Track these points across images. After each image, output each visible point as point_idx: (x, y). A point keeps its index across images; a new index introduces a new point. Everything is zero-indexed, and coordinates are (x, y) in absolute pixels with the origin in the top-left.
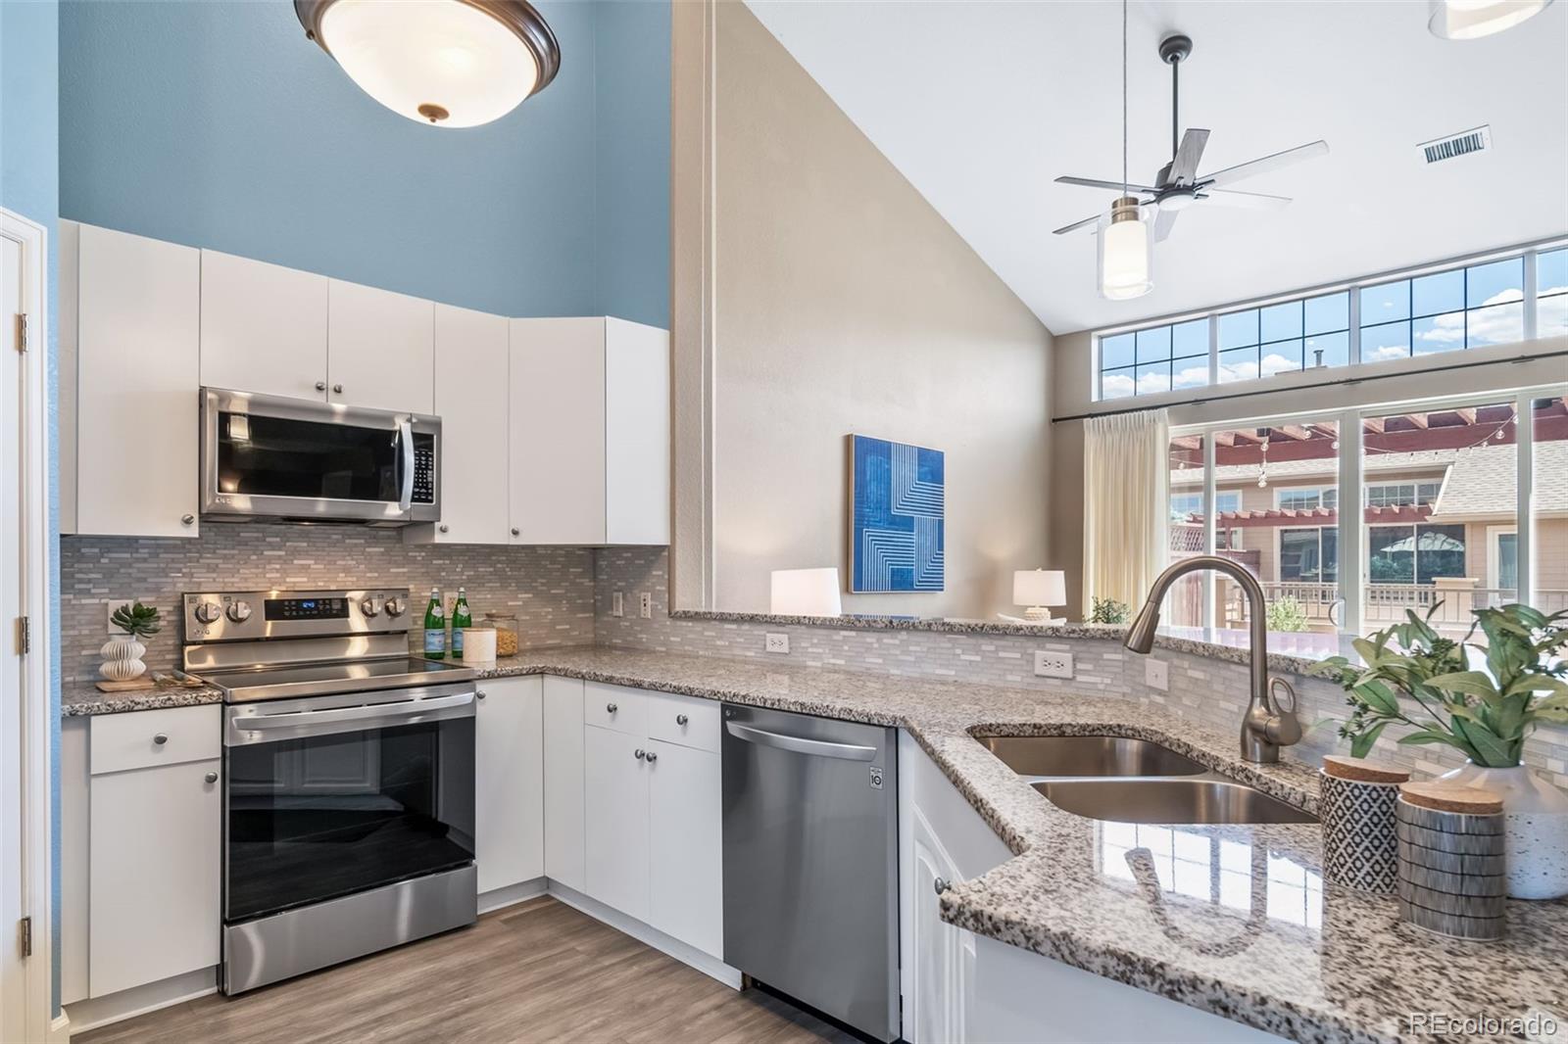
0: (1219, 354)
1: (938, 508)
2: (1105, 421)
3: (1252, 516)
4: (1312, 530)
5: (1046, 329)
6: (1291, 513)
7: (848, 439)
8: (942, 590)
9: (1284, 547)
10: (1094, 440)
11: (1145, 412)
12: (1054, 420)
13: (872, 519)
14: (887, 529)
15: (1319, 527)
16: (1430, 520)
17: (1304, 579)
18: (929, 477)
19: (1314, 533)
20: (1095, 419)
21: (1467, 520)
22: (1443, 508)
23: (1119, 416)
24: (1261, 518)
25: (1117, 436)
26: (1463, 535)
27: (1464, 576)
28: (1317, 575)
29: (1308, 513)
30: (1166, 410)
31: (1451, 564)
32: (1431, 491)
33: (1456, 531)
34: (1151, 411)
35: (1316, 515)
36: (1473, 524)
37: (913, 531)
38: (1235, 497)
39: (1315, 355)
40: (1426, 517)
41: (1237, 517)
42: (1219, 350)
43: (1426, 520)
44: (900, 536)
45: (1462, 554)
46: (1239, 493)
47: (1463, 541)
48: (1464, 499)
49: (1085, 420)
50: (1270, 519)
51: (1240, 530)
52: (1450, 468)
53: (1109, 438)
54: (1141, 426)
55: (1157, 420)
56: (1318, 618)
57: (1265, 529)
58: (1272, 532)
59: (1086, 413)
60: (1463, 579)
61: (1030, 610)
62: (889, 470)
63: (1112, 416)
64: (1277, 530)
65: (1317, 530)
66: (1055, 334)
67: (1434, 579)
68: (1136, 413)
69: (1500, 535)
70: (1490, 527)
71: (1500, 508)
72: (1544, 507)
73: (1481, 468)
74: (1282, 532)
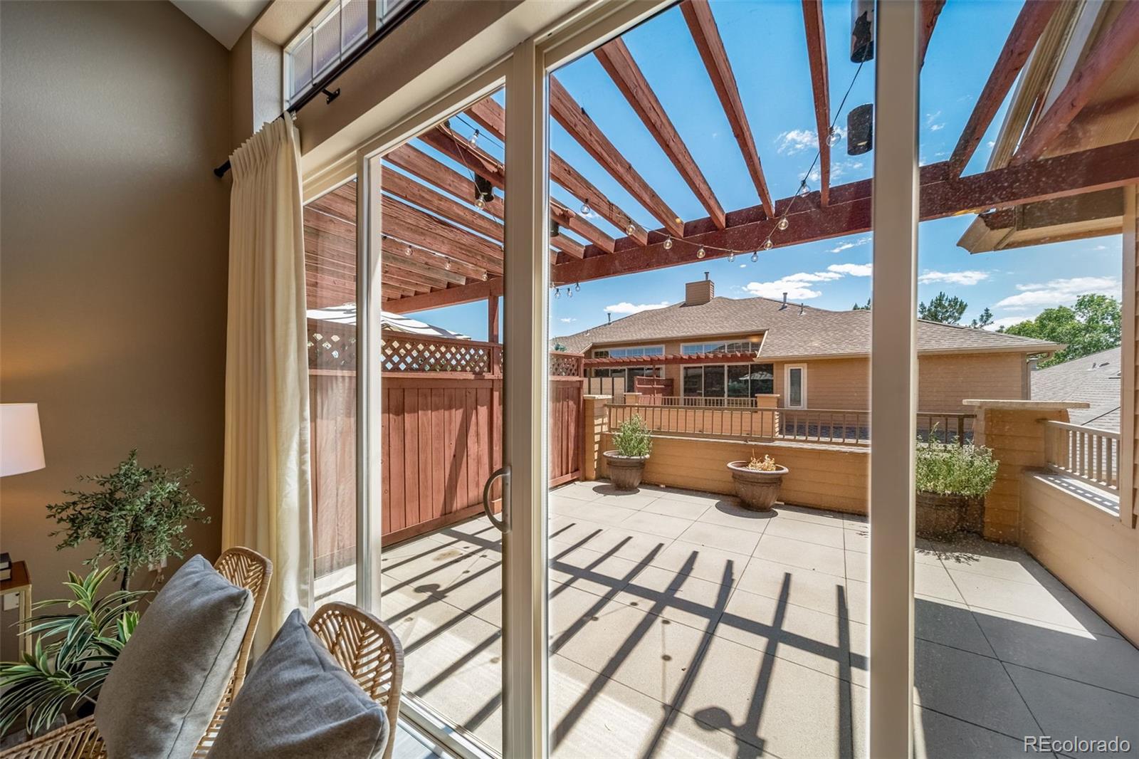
9: (686, 377)
11: (268, 126)
12: (218, 172)
15: (702, 365)
16: (756, 361)
17: (696, 395)
21: (774, 360)
22: (762, 355)
23: (249, 143)
24: (670, 359)
26: (772, 369)
27: (773, 393)
28: (701, 392)
31: (767, 387)
32: (756, 346)
33: (768, 367)
34: (276, 122)
36: (777, 362)
38: (661, 349)
39: (705, 275)
40: (754, 359)
41: (661, 359)
43: (753, 361)
45: (772, 380)
46: (663, 346)
47: (772, 373)
48: (773, 349)
49: (230, 160)
50: (678, 360)
51: (663, 366)
52: (767, 332)
57: (675, 366)
58: (679, 368)
60: (771, 395)
63: (243, 145)
64: (682, 366)
65: (701, 367)
67: (756, 395)
69: (791, 370)
70: (786, 365)
71: (791, 354)
72: (813, 353)
73: (782, 332)
74: (685, 368)
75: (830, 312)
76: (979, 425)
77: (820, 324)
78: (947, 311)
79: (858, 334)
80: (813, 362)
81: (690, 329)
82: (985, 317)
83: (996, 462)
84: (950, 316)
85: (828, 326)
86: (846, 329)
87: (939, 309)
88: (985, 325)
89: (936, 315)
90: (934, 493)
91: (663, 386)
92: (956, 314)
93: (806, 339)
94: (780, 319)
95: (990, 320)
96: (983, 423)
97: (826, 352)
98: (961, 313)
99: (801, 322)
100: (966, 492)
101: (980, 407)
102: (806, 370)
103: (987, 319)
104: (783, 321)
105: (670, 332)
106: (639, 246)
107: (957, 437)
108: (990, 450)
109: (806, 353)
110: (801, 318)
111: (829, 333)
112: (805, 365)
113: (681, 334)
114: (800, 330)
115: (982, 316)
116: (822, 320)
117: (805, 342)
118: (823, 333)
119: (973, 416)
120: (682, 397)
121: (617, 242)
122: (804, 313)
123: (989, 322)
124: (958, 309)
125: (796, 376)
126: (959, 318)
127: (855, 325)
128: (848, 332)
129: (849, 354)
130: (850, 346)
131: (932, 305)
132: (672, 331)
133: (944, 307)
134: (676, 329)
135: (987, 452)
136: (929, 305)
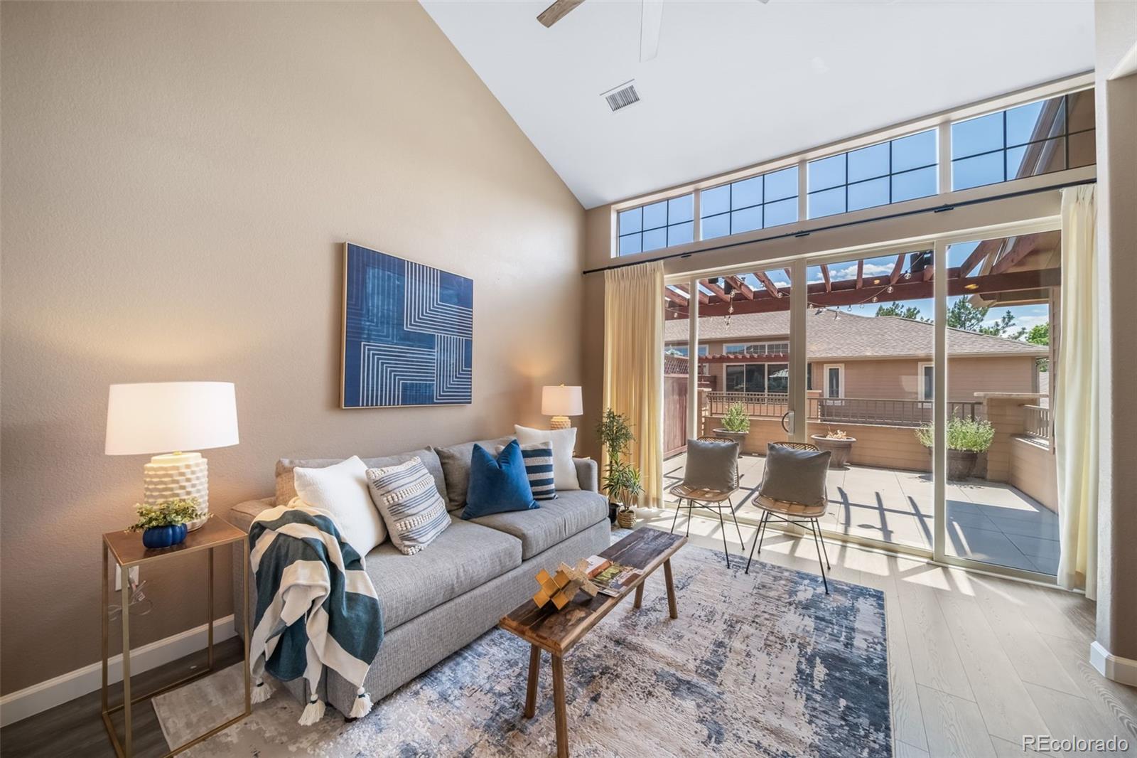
0: (701, 221)
1: (465, 328)
2: (619, 271)
3: (714, 358)
4: (740, 366)
5: (582, 207)
6: (732, 357)
7: (340, 247)
8: (470, 403)
9: (728, 374)
10: (612, 286)
11: (647, 263)
12: (585, 273)
13: (374, 333)
14: (396, 344)
15: (744, 364)
17: (737, 390)
18: (456, 300)
19: (741, 367)
20: (613, 270)
21: (813, 361)
23: (629, 267)
24: (717, 358)
25: (628, 283)
28: (743, 388)
29: (740, 357)
30: (662, 262)
34: (652, 263)
35: (744, 357)
36: (816, 363)
37: (434, 349)
38: (705, 349)
41: (706, 358)
42: (701, 217)
44: (416, 353)
46: (708, 346)
49: (605, 271)
50: (722, 359)
51: (707, 365)
53: (622, 284)
54: (644, 274)
55: (656, 270)
56: (754, 415)
57: (719, 364)
58: (722, 366)
59: (606, 266)
60: (812, 391)
61: (555, 419)
62: (401, 288)
63: (624, 268)
64: (725, 365)
65: (743, 366)
66: (586, 208)
68: (642, 265)
69: (830, 369)
70: (825, 365)
71: (830, 355)
72: (850, 355)
73: (819, 335)
74: (727, 366)
75: (863, 318)
76: (984, 409)
77: (854, 329)
78: (970, 313)
79: (889, 338)
80: (850, 363)
81: (732, 331)
82: (1006, 319)
83: (993, 430)
84: (973, 318)
85: (861, 330)
86: (878, 333)
87: (962, 310)
88: (1007, 326)
89: (960, 316)
90: (955, 449)
91: (708, 383)
92: (979, 316)
93: (842, 342)
94: (816, 323)
95: (1012, 322)
96: (986, 408)
97: (862, 354)
98: (983, 315)
99: (837, 327)
100: (975, 449)
101: (984, 397)
102: (843, 370)
103: (1009, 321)
104: (820, 325)
105: (713, 334)
106: (772, 297)
107: (970, 416)
108: (989, 423)
109: (844, 355)
110: (836, 323)
111: (863, 337)
112: (843, 365)
113: (723, 336)
114: (836, 333)
115: (1004, 318)
116: (855, 324)
117: (841, 345)
118: (857, 337)
119: (980, 403)
120: (724, 392)
121: (755, 292)
122: (838, 318)
123: (1010, 324)
124: (981, 311)
125: (834, 374)
126: (982, 320)
127: (886, 330)
128: (880, 336)
129: (882, 356)
130: (883, 349)
131: (955, 307)
132: (715, 332)
133: (967, 309)
134: (719, 330)
135: (988, 424)
136: (953, 307)
